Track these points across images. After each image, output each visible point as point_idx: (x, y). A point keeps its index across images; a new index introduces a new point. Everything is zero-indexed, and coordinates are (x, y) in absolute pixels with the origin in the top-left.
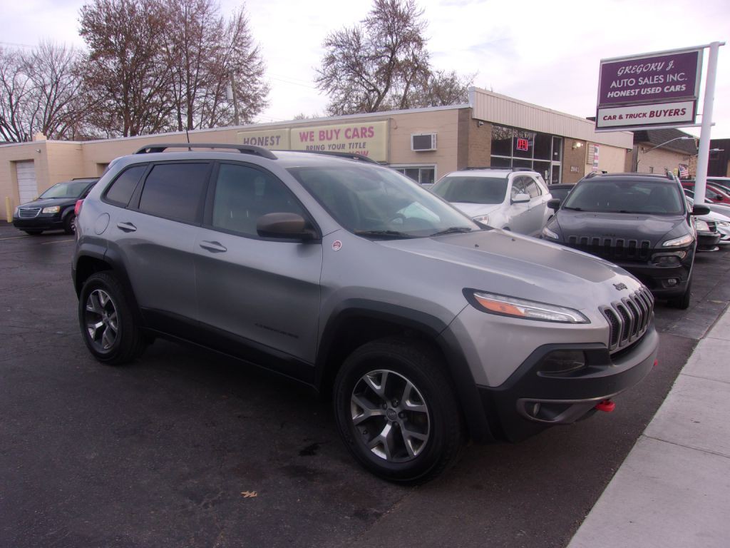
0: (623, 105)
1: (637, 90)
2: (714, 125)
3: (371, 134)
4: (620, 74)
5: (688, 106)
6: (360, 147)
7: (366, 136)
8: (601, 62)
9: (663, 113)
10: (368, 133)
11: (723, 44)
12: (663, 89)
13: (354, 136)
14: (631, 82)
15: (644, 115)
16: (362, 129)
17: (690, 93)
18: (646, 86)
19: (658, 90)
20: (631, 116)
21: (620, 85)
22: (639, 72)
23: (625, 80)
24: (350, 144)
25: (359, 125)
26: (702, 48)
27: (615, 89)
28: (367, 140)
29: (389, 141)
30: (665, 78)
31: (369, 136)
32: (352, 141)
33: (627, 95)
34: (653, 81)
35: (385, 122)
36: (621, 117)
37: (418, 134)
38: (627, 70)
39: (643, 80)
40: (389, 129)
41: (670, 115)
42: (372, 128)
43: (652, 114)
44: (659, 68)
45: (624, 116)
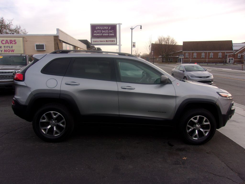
0: (98, 38)
1: (102, 34)
2: (121, 45)
3: (15, 43)
4: (96, 29)
5: (115, 39)
6: (10, 48)
7: (12, 44)
8: (91, 24)
9: (109, 41)
10: (13, 42)
11: (122, 24)
12: (108, 34)
13: (6, 43)
14: (100, 31)
15: (104, 41)
16: (10, 40)
17: (115, 36)
18: (104, 33)
19: (107, 34)
20: (101, 41)
21: (97, 32)
22: (102, 29)
23: (98, 31)
24: (4, 46)
25: (9, 39)
26: (117, 24)
27: (95, 33)
28: (13, 45)
29: (24, 46)
30: (109, 31)
31: (14, 43)
32: (5, 45)
33: (99, 35)
34: (106, 32)
35: (21, 38)
36: (98, 41)
37: (38, 44)
38: (98, 28)
39: (103, 31)
40: (24, 41)
41: (111, 42)
42: (15, 40)
43: (106, 41)
44: (107, 28)
45: (99, 41)
